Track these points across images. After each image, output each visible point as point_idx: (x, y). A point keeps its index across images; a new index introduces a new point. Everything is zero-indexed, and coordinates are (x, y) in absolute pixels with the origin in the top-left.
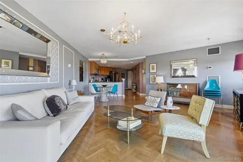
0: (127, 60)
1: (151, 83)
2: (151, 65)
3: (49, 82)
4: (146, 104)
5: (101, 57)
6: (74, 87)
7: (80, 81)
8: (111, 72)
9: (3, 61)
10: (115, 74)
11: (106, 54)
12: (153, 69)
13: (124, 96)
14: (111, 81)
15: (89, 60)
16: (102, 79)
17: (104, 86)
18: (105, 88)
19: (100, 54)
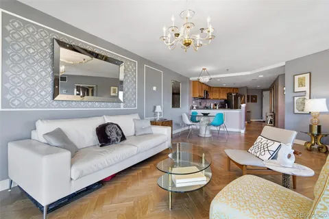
0: (248, 73)
1: (296, 111)
2: (296, 77)
3: (122, 108)
4: (249, 151)
5: (200, 74)
6: (159, 114)
7: (173, 106)
8: (229, 95)
9: (112, 88)
10: (236, 97)
11: (209, 69)
12: (301, 84)
13: (243, 131)
14: (230, 107)
15: (191, 79)
16: (216, 105)
17: (205, 115)
18: (206, 118)
19: (199, 69)
